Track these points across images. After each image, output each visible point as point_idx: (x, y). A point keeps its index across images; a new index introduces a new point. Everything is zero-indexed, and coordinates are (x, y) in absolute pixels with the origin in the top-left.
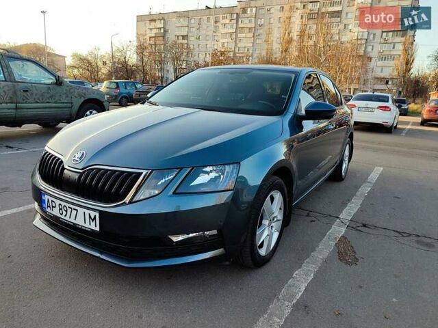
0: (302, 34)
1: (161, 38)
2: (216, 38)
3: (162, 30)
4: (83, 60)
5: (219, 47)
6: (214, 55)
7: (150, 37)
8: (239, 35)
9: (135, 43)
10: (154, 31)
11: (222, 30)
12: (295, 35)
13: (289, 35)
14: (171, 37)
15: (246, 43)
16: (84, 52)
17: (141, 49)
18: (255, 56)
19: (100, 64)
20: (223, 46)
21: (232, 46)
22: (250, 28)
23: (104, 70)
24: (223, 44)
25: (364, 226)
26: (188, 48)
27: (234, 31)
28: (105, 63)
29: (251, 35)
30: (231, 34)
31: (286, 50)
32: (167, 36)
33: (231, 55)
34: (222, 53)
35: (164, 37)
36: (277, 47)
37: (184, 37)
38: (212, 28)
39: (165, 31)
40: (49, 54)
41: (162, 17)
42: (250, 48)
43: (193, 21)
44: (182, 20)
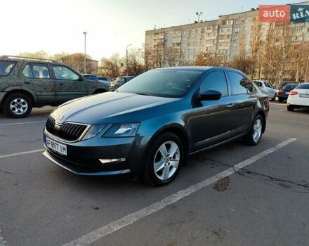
0: (269, 37)
1: (162, 46)
2: (202, 44)
3: (163, 41)
4: (108, 63)
5: (204, 50)
6: (200, 57)
7: (155, 46)
8: (220, 41)
9: (144, 51)
10: (157, 41)
11: (206, 38)
12: (264, 38)
13: (258, 38)
14: (169, 45)
15: (225, 46)
16: (109, 57)
17: (147, 53)
18: (232, 56)
19: (119, 65)
20: (207, 49)
21: (214, 49)
22: (228, 36)
23: (122, 70)
24: (207, 48)
26: (181, 52)
27: (216, 38)
28: (122, 65)
29: (229, 40)
30: (213, 40)
31: (256, 51)
32: (166, 44)
33: (213, 55)
34: (206, 55)
35: (164, 45)
36: (248, 48)
37: (179, 44)
38: (199, 37)
39: (165, 41)
40: (87, 60)
41: (163, 31)
42: (227, 50)
43: (185, 33)
44: (177, 32)
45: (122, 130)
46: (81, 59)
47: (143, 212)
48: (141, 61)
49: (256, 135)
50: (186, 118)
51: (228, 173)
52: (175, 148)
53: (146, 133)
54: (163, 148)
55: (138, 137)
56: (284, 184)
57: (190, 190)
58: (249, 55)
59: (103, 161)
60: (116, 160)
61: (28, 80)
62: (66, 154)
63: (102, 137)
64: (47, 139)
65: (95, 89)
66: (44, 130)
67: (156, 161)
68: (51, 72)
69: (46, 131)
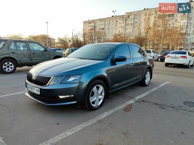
0: (155, 25)
1: (93, 30)
2: (116, 29)
3: (94, 27)
4: (61, 40)
5: (117, 32)
6: (115, 36)
7: (89, 30)
8: (127, 27)
9: (82, 33)
10: (90, 27)
11: (119, 25)
12: (151, 25)
13: (148, 26)
14: (97, 29)
15: (129, 30)
16: (62, 37)
17: (84, 34)
18: (134, 35)
19: (68, 41)
20: (119, 32)
21: (123, 31)
22: (131, 24)
23: (70, 44)
24: (119, 31)
25: (143, 101)
26: (104, 33)
27: (124, 25)
28: (70, 41)
29: (132, 26)
30: (123, 27)
31: (147, 32)
32: (96, 29)
33: (123, 35)
34: (119, 35)
35: (94, 29)
36: (143, 31)
37: (103, 29)
38: (115, 25)
39: (95, 27)
40: (49, 39)
41: (94, 21)
42: (131, 32)
43: (106, 22)
44: (102, 22)
45: (71, 79)
46: (45, 38)
47: (84, 125)
48: (81, 39)
49: (147, 81)
50: (107, 72)
51: (131, 102)
52: (101, 88)
53: (85, 80)
54: (95, 89)
55: (81, 83)
56: (162, 107)
57: (111, 112)
58: (143, 35)
59: (61, 97)
60: (68, 96)
61: (14, 51)
62: (39, 94)
63: (60, 83)
64: (28, 85)
65: (54, 56)
66: (26, 80)
67: (91, 96)
68: (27, 46)
69: (27, 81)
